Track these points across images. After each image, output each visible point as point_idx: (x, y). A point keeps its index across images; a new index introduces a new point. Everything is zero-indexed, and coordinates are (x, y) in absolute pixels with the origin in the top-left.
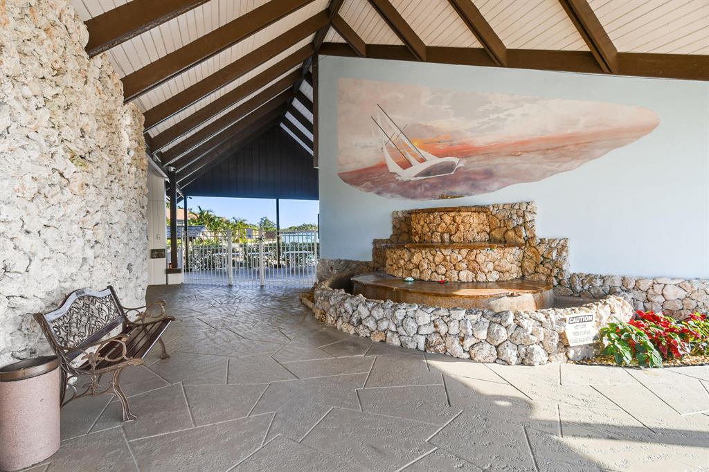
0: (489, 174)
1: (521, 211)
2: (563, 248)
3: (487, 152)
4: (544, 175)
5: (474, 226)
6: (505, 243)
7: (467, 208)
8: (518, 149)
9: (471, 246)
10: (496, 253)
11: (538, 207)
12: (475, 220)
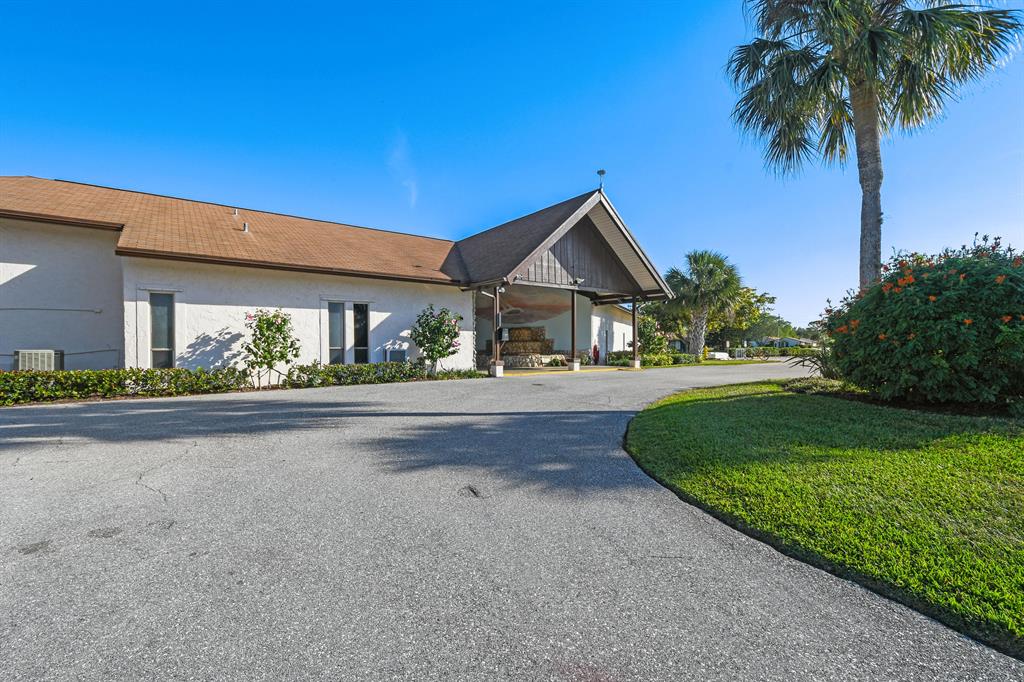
0: (532, 316)
1: (541, 329)
2: (552, 342)
3: (532, 308)
4: (550, 317)
5: (526, 334)
6: (536, 340)
7: (524, 328)
8: (540, 308)
9: (523, 341)
10: (532, 344)
11: (547, 329)
12: (526, 332)
